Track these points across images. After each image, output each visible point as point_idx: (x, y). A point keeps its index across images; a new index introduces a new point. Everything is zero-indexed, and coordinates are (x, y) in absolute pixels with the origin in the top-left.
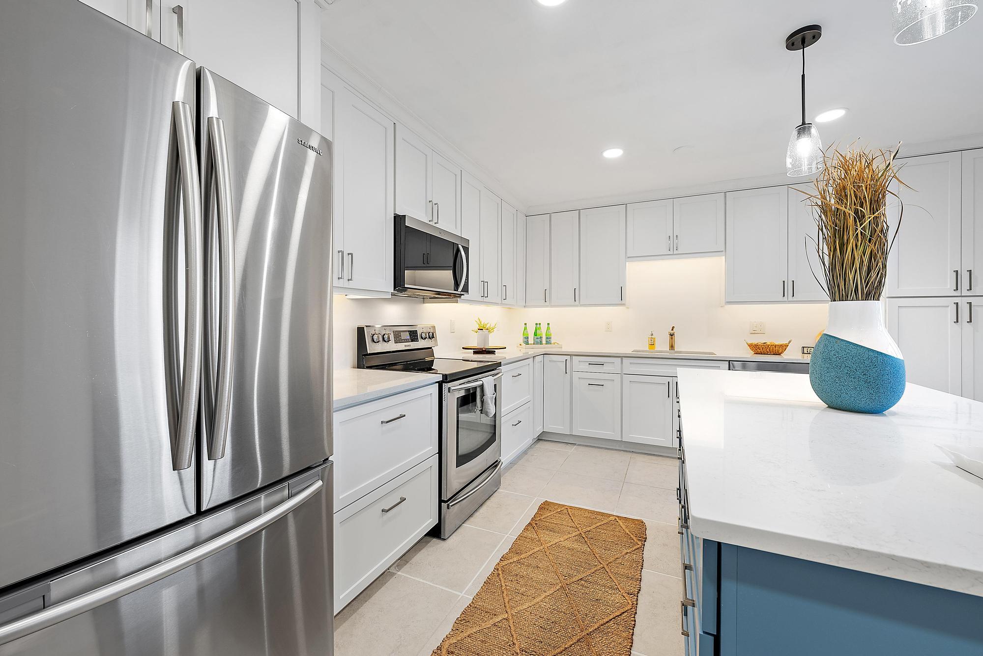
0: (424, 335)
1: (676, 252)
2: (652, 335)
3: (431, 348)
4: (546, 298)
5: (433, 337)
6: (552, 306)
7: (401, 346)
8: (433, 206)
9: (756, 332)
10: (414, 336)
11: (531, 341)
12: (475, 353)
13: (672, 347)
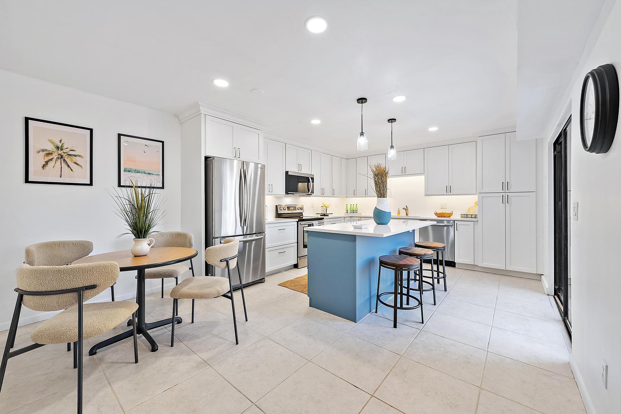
0: (298, 208)
1: (405, 174)
2: (399, 209)
3: (302, 213)
4: (355, 195)
5: (302, 209)
6: (357, 197)
7: (290, 212)
8: (300, 166)
9: (443, 208)
10: (295, 208)
11: (349, 212)
12: (321, 215)
13: (407, 214)
